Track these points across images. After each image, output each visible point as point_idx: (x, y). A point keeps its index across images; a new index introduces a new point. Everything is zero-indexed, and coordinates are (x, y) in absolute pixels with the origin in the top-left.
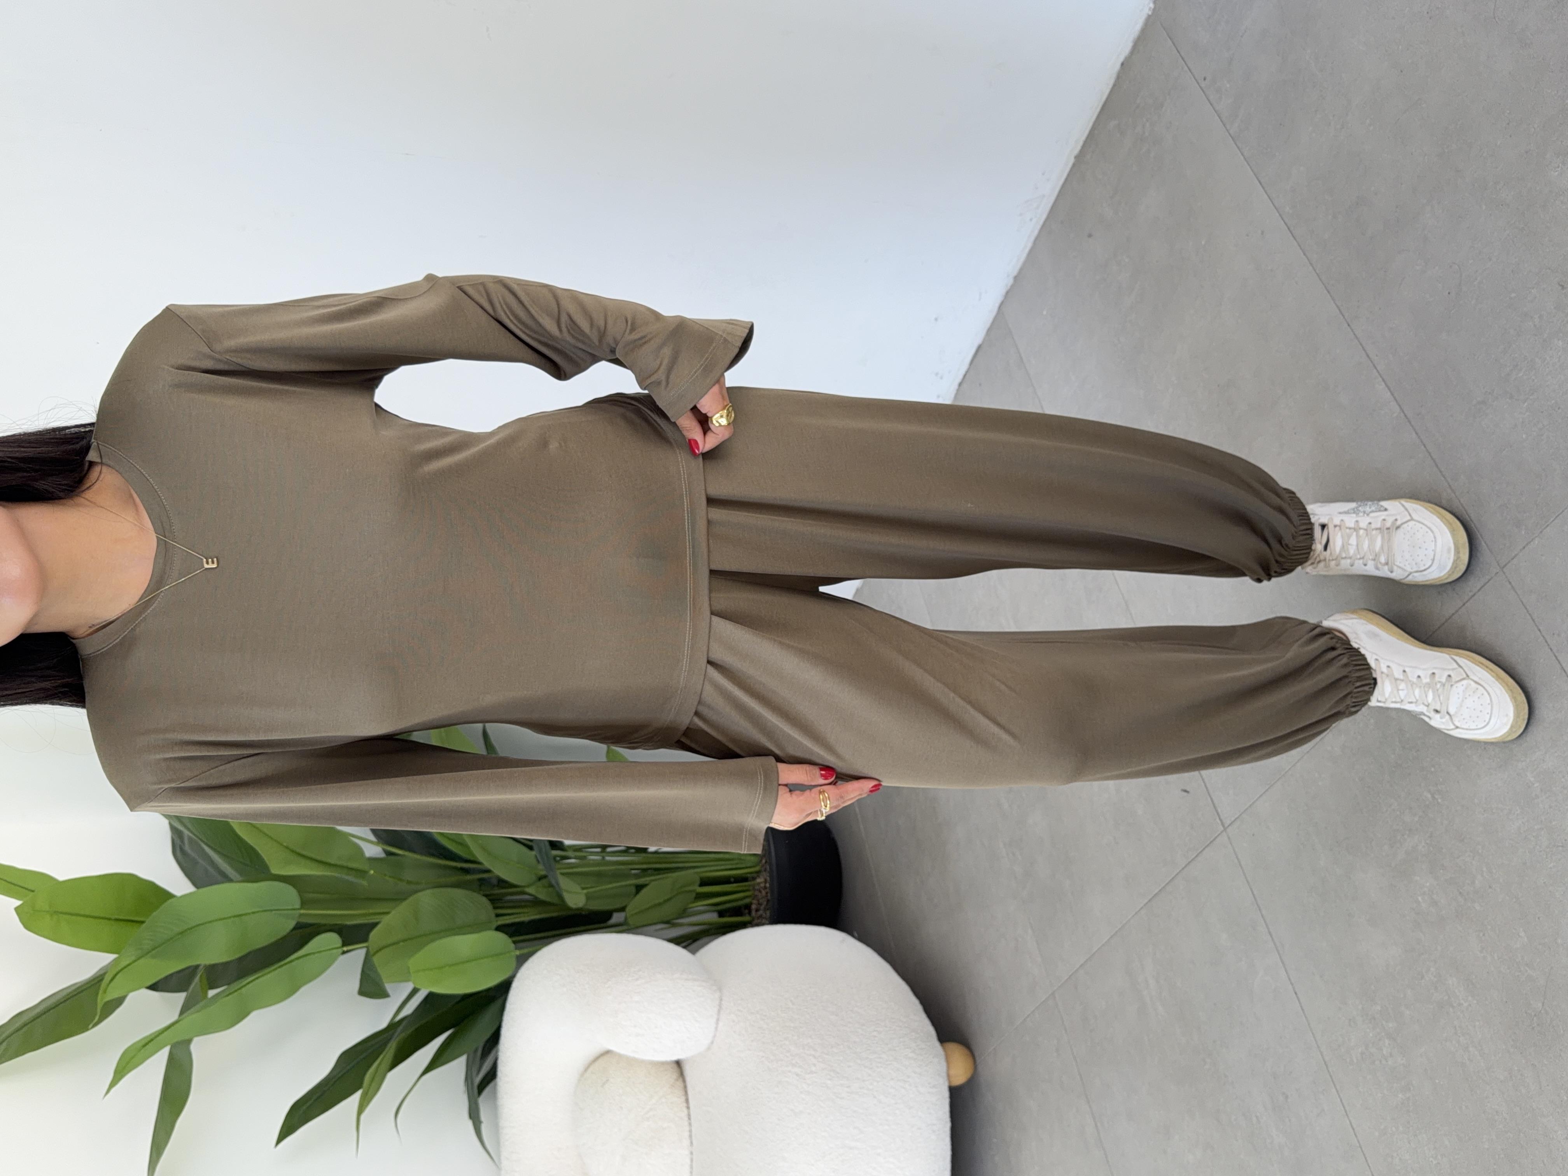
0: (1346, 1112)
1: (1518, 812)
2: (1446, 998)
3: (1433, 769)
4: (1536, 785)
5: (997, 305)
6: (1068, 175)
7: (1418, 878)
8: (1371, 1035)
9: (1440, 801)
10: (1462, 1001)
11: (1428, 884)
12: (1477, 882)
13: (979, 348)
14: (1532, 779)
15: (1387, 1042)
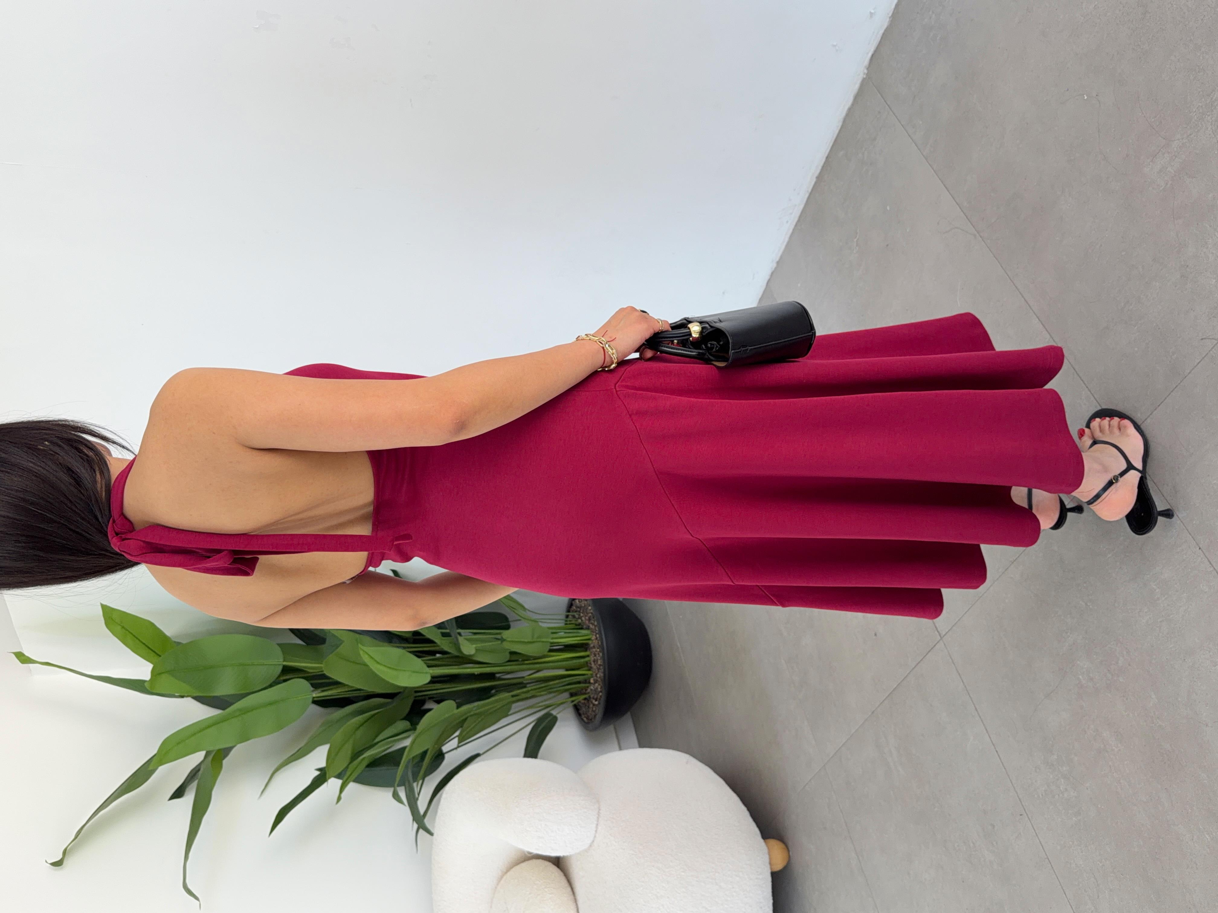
5: (766, 282)
6: (812, 189)
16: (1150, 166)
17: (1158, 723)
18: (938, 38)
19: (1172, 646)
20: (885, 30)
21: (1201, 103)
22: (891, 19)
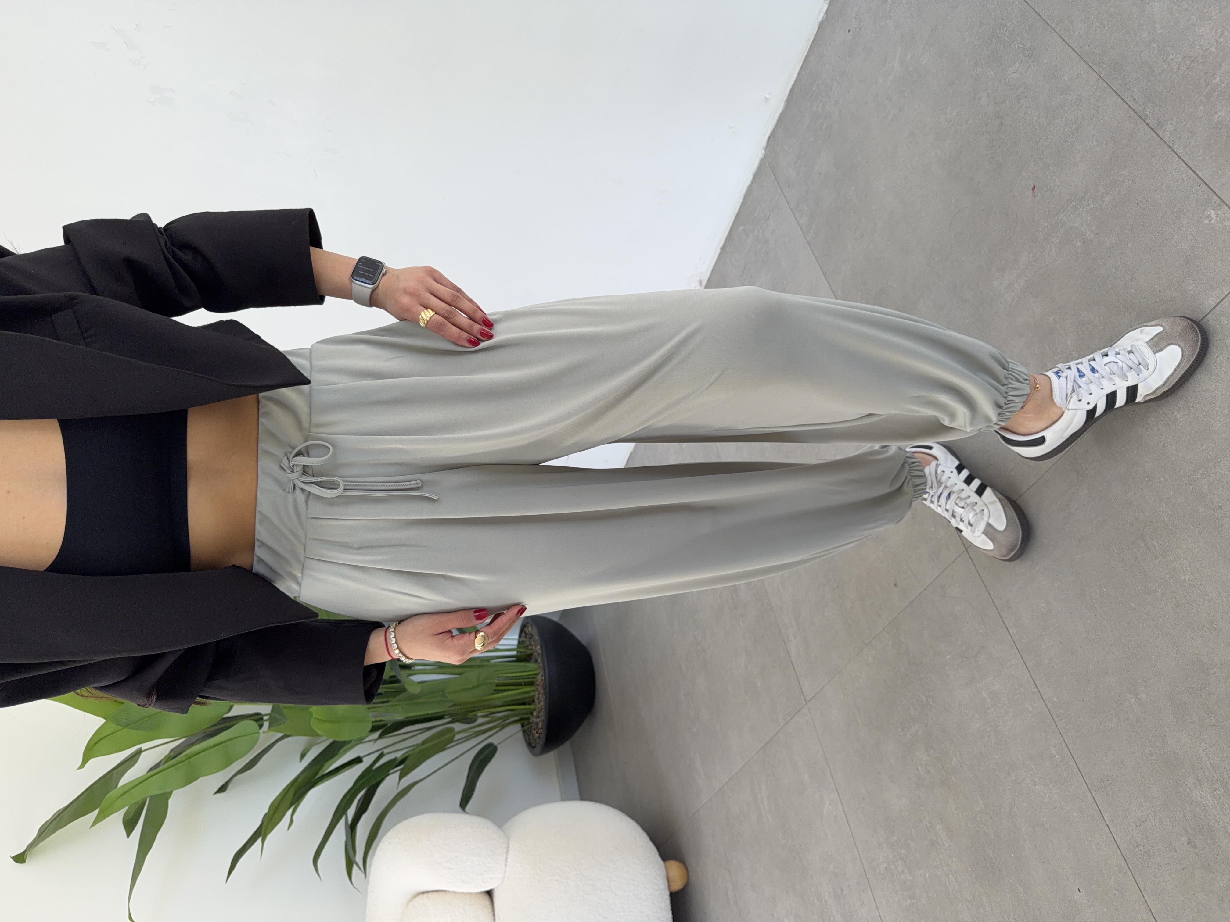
0: (877, 907)
1: (978, 717)
2: (935, 838)
3: (926, 680)
4: (988, 700)
7: (919, 754)
8: (891, 856)
9: (931, 703)
10: (945, 843)
11: (924, 759)
12: (953, 762)
14: (986, 696)
15: (900, 862)
16: (999, 280)
17: (983, 828)
18: (824, 127)
20: (781, 114)
21: (1047, 223)
22: (786, 103)
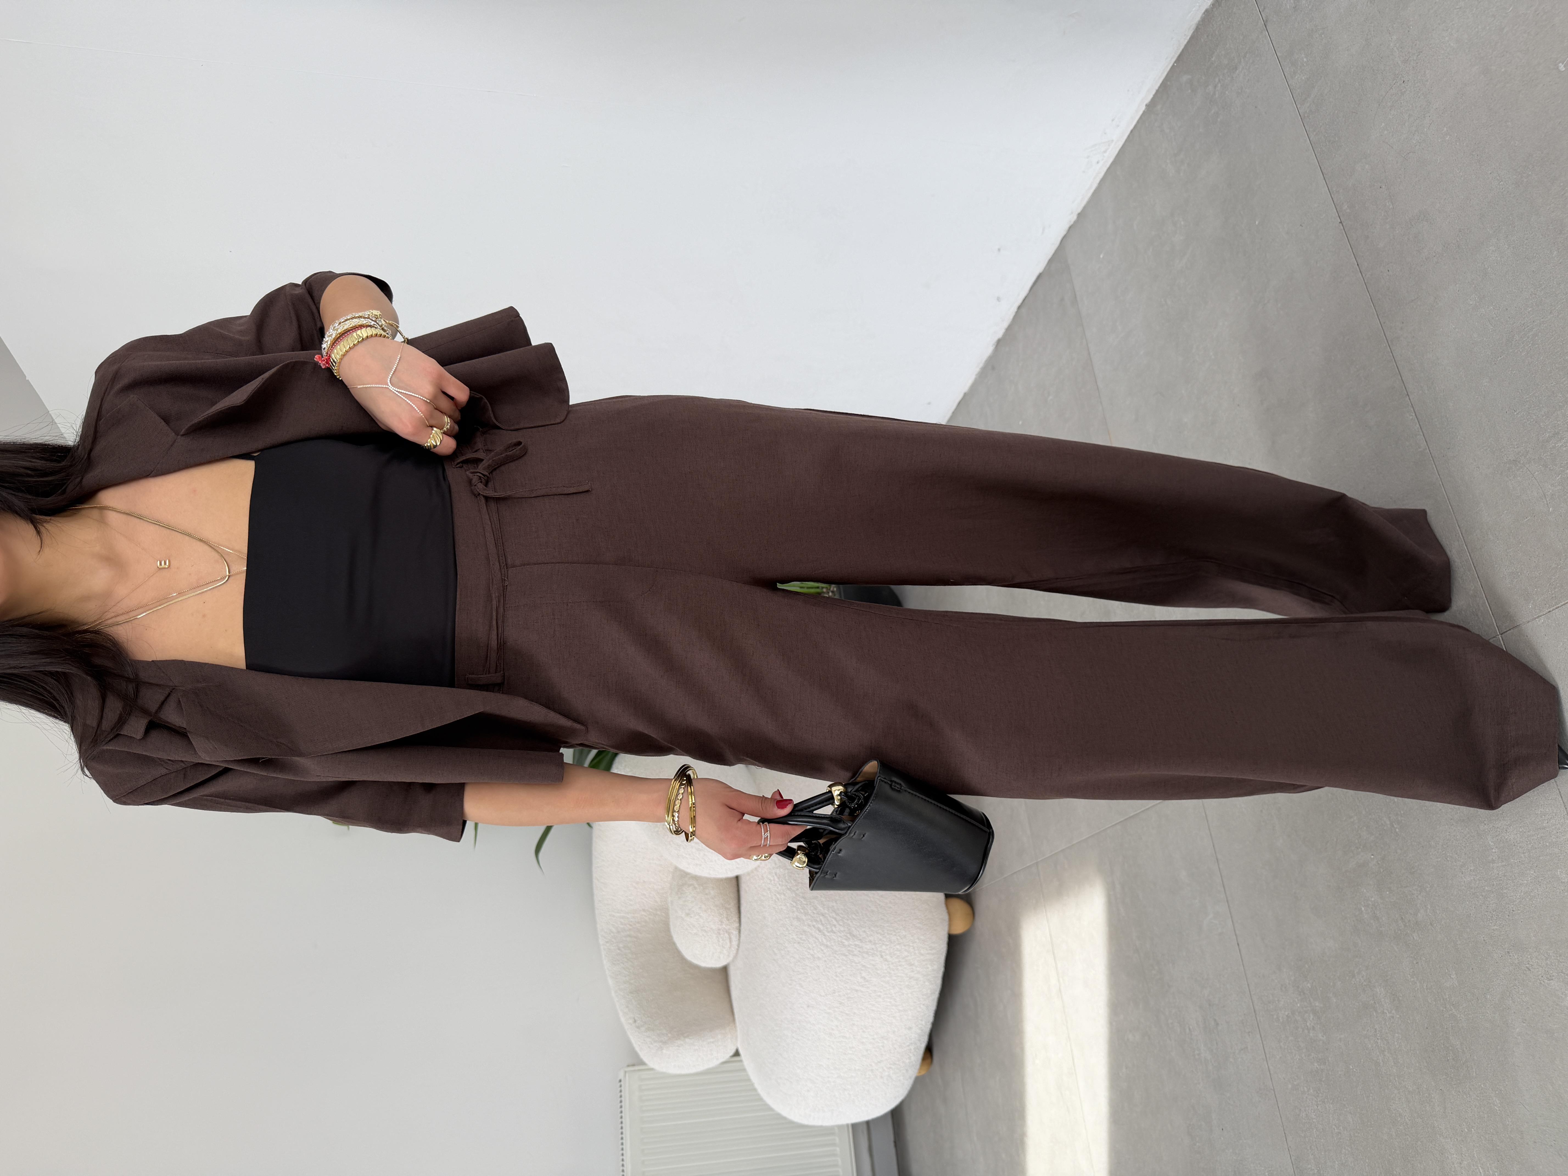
0: (1266, 1057)
1: (1472, 868)
2: (1372, 1002)
4: (1494, 851)
5: (1060, 239)
6: (1138, 122)
7: (1365, 891)
8: (1299, 1005)
9: (1397, 830)
10: (1386, 1011)
11: (1373, 899)
12: (1419, 915)
13: (1039, 277)
14: (1492, 844)
15: (1312, 1017)
17: (1451, 1010)
19: (1496, 927)
